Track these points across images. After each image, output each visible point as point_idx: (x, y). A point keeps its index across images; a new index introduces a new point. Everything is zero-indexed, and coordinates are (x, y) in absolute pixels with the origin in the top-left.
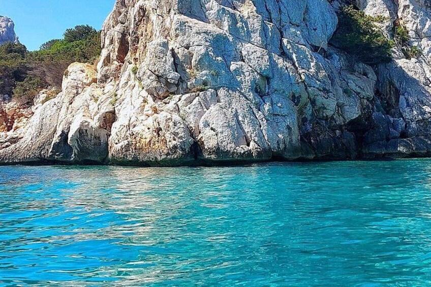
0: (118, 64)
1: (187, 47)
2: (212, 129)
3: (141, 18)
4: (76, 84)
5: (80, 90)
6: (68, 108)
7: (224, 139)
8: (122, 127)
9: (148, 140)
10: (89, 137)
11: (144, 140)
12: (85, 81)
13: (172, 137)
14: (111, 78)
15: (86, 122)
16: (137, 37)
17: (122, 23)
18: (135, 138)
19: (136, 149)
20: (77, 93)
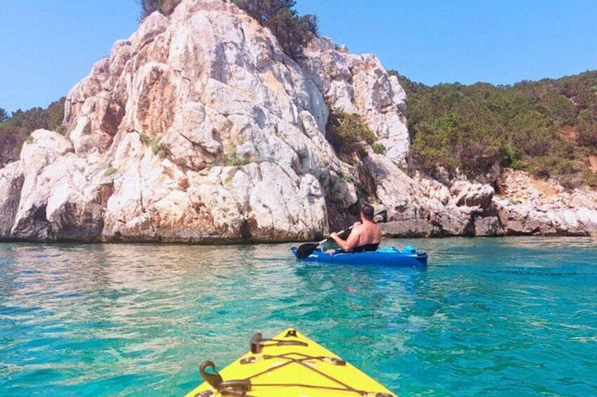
0: (102, 134)
1: (226, 115)
2: (264, 206)
3: (153, 81)
4: (46, 152)
5: (51, 160)
6: (36, 179)
7: (279, 218)
8: (130, 202)
9: (179, 217)
10: (78, 211)
11: (173, 217)
12: (57, 150)
13: (221, 214)
14: (94, 148)
15: (75, 194)
16: (147, 102)
17: (107, 90)
18: (158, 214)
19: (158, 227)
20: (47, 163)
